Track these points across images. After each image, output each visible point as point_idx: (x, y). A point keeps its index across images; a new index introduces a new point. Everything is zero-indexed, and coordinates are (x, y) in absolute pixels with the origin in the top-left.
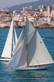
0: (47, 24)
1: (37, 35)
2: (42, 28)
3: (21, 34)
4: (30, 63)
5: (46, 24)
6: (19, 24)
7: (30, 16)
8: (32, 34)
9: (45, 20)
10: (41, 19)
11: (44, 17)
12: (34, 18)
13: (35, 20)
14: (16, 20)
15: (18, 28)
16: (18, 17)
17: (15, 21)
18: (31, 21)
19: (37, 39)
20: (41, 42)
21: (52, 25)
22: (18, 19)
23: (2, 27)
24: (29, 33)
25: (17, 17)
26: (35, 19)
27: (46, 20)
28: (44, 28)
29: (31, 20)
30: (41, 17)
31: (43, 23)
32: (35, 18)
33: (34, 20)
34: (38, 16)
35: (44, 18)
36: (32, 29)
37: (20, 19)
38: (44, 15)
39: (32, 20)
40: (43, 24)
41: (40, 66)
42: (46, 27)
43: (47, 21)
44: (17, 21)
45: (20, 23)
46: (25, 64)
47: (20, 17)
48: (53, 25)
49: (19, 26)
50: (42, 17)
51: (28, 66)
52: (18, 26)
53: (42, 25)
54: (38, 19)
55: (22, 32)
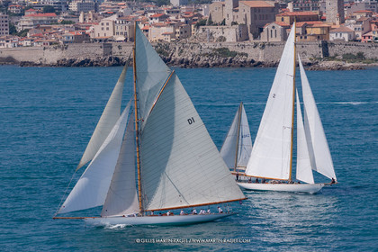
0: (224, 51)
1: (176, 95)
2: (207, 65)
3: (116, 88)
4: (150, 199)
5: (219, 50)
6: (115, 50)
7: (157, 21)
8: (156, 87)
9: (216, 36)
10: (201, 31)
11: (211, 23)
12: (170, 30)
13: (178, 35)
14: (102, 36)
15: (113, 65)
16: (111, 26)
17: (100, 41)
18: (161, 41)
19: (176, 109)
20: (191, 121)
21: (242, 54)
22: (109, 34)
23: (48, 62)
24: (148, 86)
25: (105, 26)
26: (178, 30)
27: (222, 37)
28: (214, 65)
29: (162, 38)
30: (198, 26)
31: (208, 46)
32: (175, 28)
33: (173, 35)
34: (187, 22)
35: (212, 29)
36: (156, 71)
37: (120, 31)
38: (210, 18)
39: (165, 35)
40: (208, 51)
41: (188, 210)
42: (219, 64)
43: (222, 39)
44: (106, 40)
45: (119, 47)
46: (130, 204)
47: (119, 27)
48: (247, 55)
49: (117, 59)
50: (203, 24)
51: (142, 212)
52: (110, 59)
53: (204, 55)
54: (186, 33)
55: (118, 83)
